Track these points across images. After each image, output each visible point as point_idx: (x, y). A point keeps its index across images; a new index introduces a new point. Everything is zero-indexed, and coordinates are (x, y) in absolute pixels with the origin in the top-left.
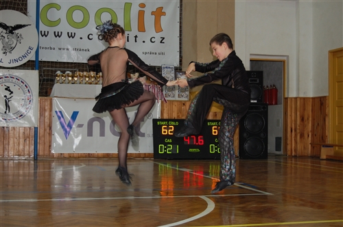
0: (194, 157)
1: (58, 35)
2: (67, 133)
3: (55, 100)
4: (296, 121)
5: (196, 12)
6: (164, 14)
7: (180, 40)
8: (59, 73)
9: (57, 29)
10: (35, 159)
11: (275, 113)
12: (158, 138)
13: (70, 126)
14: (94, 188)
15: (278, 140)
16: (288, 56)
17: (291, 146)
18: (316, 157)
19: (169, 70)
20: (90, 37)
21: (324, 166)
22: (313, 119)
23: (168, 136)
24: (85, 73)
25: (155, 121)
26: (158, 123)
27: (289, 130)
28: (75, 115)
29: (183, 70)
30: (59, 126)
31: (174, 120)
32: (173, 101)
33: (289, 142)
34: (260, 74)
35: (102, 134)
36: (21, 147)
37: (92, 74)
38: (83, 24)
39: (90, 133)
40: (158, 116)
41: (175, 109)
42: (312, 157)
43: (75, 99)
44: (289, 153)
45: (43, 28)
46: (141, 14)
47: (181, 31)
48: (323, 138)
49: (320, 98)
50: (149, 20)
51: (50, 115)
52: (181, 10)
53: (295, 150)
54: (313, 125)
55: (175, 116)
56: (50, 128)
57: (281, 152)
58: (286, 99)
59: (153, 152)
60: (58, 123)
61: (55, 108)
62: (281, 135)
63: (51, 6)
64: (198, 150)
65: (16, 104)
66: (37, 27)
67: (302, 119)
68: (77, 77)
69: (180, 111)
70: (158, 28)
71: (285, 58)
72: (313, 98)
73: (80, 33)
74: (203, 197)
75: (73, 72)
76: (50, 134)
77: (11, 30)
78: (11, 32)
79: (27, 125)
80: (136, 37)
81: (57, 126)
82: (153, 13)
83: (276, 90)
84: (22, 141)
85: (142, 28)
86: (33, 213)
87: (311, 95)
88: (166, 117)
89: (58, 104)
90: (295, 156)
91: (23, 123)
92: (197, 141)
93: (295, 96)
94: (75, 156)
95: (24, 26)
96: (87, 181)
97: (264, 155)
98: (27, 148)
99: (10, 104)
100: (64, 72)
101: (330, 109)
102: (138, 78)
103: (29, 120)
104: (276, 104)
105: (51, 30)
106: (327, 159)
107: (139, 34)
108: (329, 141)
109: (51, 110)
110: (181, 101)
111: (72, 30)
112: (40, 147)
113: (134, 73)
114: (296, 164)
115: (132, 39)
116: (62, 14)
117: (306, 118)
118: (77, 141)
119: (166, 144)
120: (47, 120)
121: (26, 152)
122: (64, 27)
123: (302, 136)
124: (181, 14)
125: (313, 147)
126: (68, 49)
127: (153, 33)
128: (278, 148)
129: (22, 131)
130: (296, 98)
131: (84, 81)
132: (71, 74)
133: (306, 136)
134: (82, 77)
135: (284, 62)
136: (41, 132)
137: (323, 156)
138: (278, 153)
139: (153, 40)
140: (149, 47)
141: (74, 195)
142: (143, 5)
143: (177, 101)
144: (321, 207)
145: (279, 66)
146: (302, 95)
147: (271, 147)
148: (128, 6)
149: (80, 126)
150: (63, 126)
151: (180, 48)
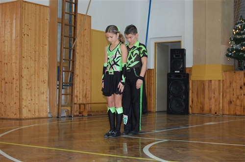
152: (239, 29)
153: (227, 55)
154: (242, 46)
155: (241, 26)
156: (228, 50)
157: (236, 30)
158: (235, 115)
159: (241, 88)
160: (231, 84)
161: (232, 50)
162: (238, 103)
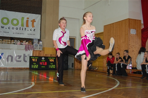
0: (43, 69)
5: (46, 21)
6: (35, 21)
7: (41, 30)
12: (31, 62)
15: (73, 64)
16: (76, 37)
17: (76, 66)
19: (36, 40)
20: (9, 28)
23: (35, 62)
24: (7, 40)
25: (30, 57)
26: (31, 58)
27: (76, 61)
28: (2, 54)
29: (41, 40)
31: (37, 57)
32: (37, 50)
33: (76, 64)
35: (12, 61)
37: (9, 40)
39: (8, 61)
40: (31, 55)
41: (37, 53)
43: (2, 49)
44: (76, 68)
46: (27, 21)
47: (41, 27)
50: (30, 23)
52: (41, 21)
53: (78, 67)
55: (37, 55)
57: (73, 68)
59: (29, 67)
62: (73, 62)
64: (45, 67)
68: (4, 41)
69: (39, 54)
70: (33, 26)
71: (75, 37)
73: (5, 26)
75: (3, 40)
80: (25, 29)
82: (31, 21)
85: (27, 26)
88: (34, 55)
90: (78, 69)
92: (44, 64)
94: (2, 68)
97: (67, 69)
102: (26, 42)
107: (26, 28)
110: (40, 51)
111: (3, 25)
113: (24, 41)
114: (78, 72)
115: (24, 29)
119: (34, 65)
124: (41, 22)
126: (1, 32)
127: (31, 28)
131: (6, 43)
132: (2, 40)
134: (5, 41)
135: (75, 39)
138: (72, 68)
139: (31, 30)
140: (30, 32)
142: (28, 18)
143: (38, 50)
148: (23, 18)
149: (4, 58)
151: (41, 33)
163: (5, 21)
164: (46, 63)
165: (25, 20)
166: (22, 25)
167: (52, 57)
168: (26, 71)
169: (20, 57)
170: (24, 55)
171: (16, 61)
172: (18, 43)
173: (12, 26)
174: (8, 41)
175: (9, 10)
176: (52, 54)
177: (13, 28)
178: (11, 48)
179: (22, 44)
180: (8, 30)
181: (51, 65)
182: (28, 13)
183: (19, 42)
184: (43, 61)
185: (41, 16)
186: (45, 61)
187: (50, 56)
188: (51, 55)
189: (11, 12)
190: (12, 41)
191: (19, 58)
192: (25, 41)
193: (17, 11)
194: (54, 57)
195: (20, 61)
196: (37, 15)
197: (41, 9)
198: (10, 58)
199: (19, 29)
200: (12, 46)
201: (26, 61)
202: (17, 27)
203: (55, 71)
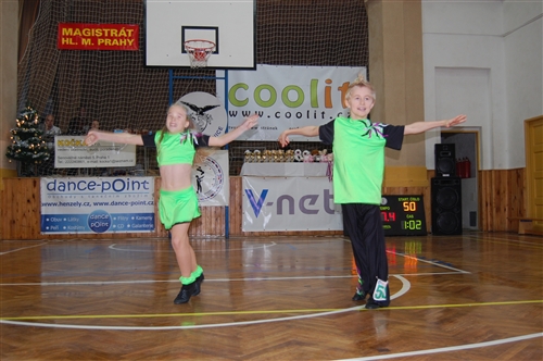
1: (245, 114)
2: (257, 212)
3: (245, 179)
4: (491, 194)
5: (383, 86)
8: (248, 152)
9: (245, 109)
10: (227, 237)
11: (469, 187)
13: (260, 204)
14: (285, 267)
15: (473, 215)
16: (480, 128)
17: (487, 220)
18: (514, 232)
20: (278, 115)
21: (522, 241)
22: (510, 193)
24: (273, 151)
27: (484, 204)
28: (264, 193)
30: (249, 205)
33: (484, 217)
34: (452, 147)
35: (292, 211)
36: (213, 226)
38: (271, 102)
39: (280, 211)
42: (510, 232)
43: (264, 177)
44: (484, 228)
45: (231, 108)
46: (328, 90)
48: (521, 212)
49: (517, 170)
50: (336, 95)
51: (241, 194)
53: (492, 226)
54: (510, 199)
56: (241, 207)
57: (477, 228)
58: (480, 171)
60: (248, 201)
61: (245, 187)
62: (476, 209)
63: (239, 86)
64: (390, 227)
65: (207, 184)
66: (226, 107)
67: (498, 193)
68: (265, 155)
71: (478, 130)
72: (509, 171)
73: (268, 111)
74: (398, 276)
75: (262, 151)
76: (241, 213)
77: (202, 111)
78: (201, 113)
79: (219, 205)
80: (323, 113)
81: (247, 204)
82: (339, 89)
83: (469, 163)
84: (213, 219)
85: (328, 104)
86: (226, 292)
87: (507, 167)
89: (248, 183)
90: (492, 232)
91: (214, 203)
92: (388, 217)
93: (489, 168)
94: (265, 234)
95: (213, 107)
96: (278, 261)
97: (458, 231)
98: (218, 226)
99: (201, 183)
100: (253, 151)
101: (528, 181)
102: (327, 154)
103: (221, 200)
104: (469, 177)
105: (240, 110)
106: (526, 235)
107: (326, 110)
108: (528, 215)
109: (241, 189)
111: (260, 109)
112: (231, 226)
114: (493, 240)
115: (319, 115)
116: (249, 94)
117: (502, 191)
118: (267, 220)
120: (237, 199)
121: (218, 231)
122: (252, 106)
123: (498, 210)
125: (510, 221)
127: (340, 109)
128: (473, 223)
129: (213, 210)
130: (491, 171)
131: (273, 160)
132: (259, 152)
133: (502, 210)
134: (271, 155)
135: (477, 133)
136: (231, 211)
137: (522, 231)
138: (473, 228)
141: (265, 274)
142: (329, 81)
144: (522, 286)
145: (472, 138)
146: (496, 168)
147: (466, 222)
148: (314, 83)
149: (270, 204)
150: (253, 205)
152: (26, 120)
153: (8, 156)
154: (30, 143)
155: (29, 115)
156: (9, 148)
157: (20, 120)
158: (21, 239)
159: (29, 201)
160: (13, 196)
161: (17, 148)
162: (25, 222)
163: (265, 95)
164: (392, 216)
165: (322, 86)
166: (314, 104)
167: (409, 196)
168: (332, 240)
169: (314, 199)
170: (326, 192)
171: (304, 210)
172: (306, 158)
173: (284, 109)
174: (278, 155)
175: (274, 63)
176: (408, 186)
177: (288, 116)
178: (286, 174)
179: (318, 159)
180: (274, 122)
181: (408, 220)
182: (327, 64)
183: (307, 156)
184: (384, 208)
185: (368, 71)
186: (388, 208)
187: (401, 194)
188: (406, 189)
189: (279, 66)
190: (289, 151)
191: (312, 203)
192: (325, 151)
193: (295, 64)
194: (416, 196)
195: (316, 212)
196: (356, 69)
197: (367, 49)
198: (286, 203)
199: (305, 115)
200: (289, 168)
201: (332, 212)
202: (298, 110)
203: (420, 238)
